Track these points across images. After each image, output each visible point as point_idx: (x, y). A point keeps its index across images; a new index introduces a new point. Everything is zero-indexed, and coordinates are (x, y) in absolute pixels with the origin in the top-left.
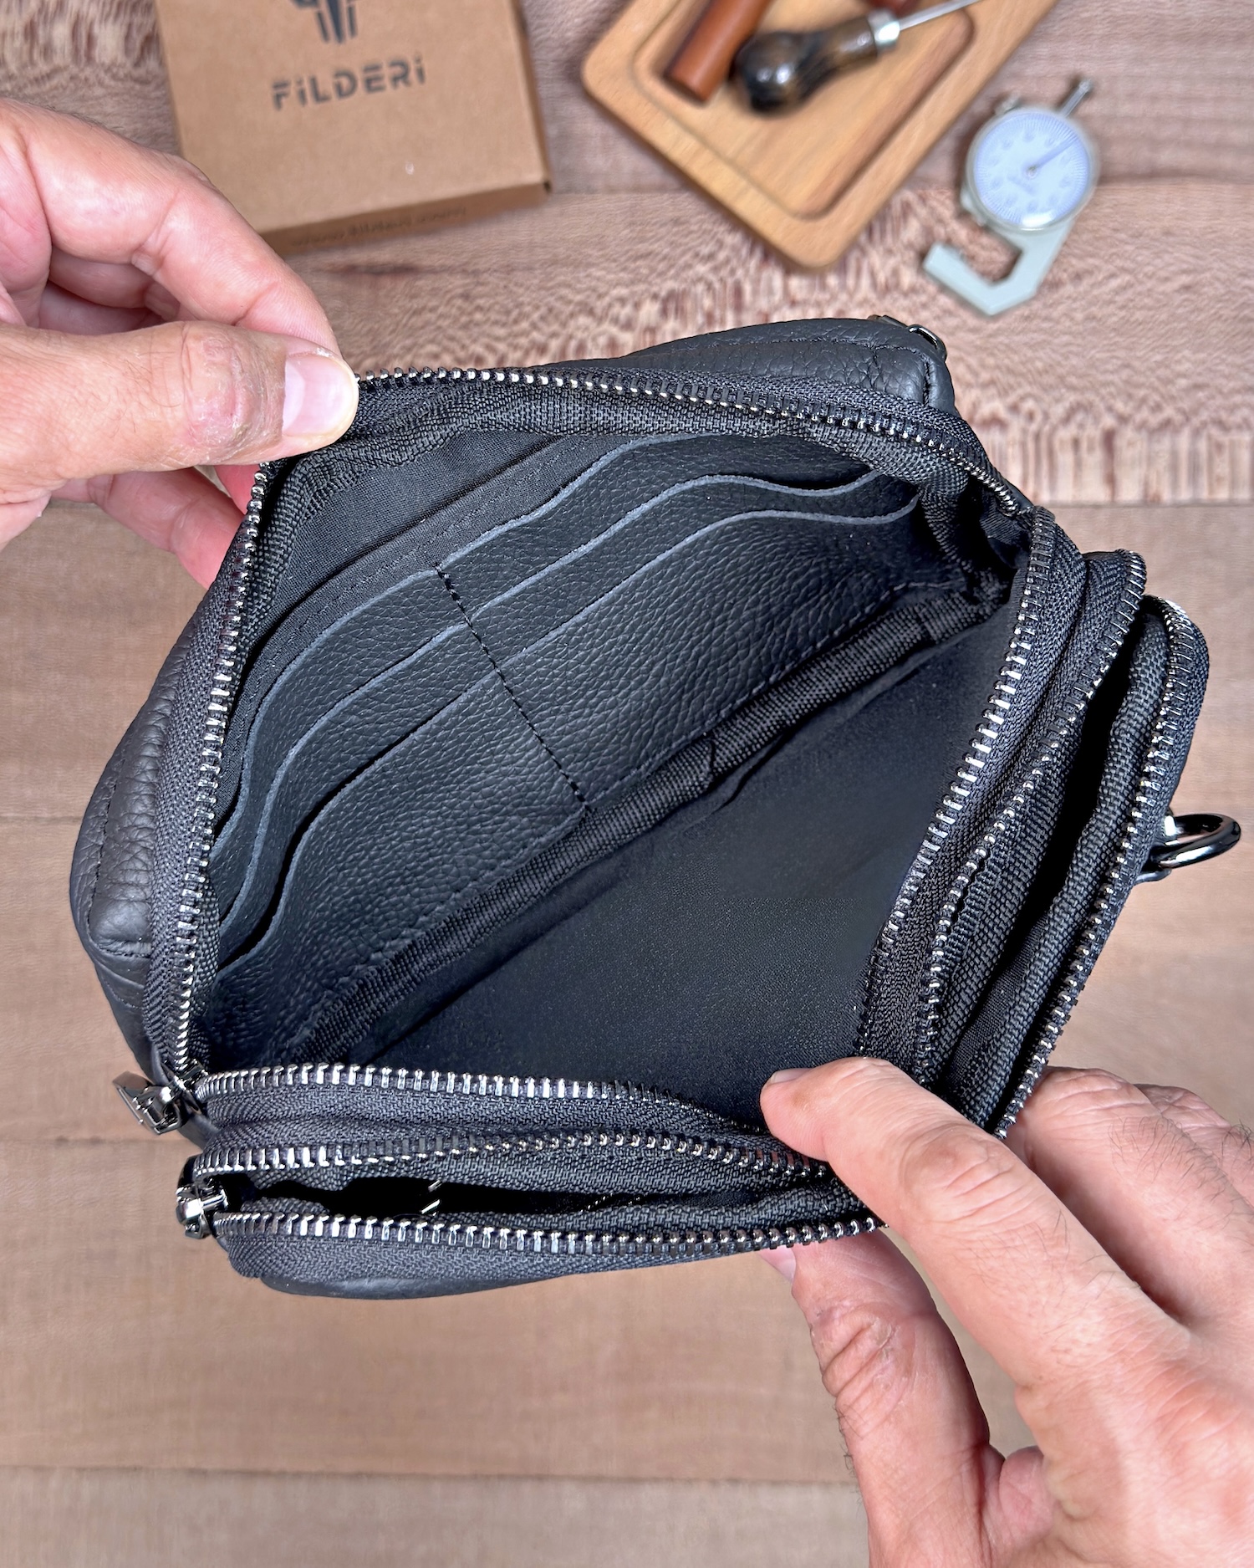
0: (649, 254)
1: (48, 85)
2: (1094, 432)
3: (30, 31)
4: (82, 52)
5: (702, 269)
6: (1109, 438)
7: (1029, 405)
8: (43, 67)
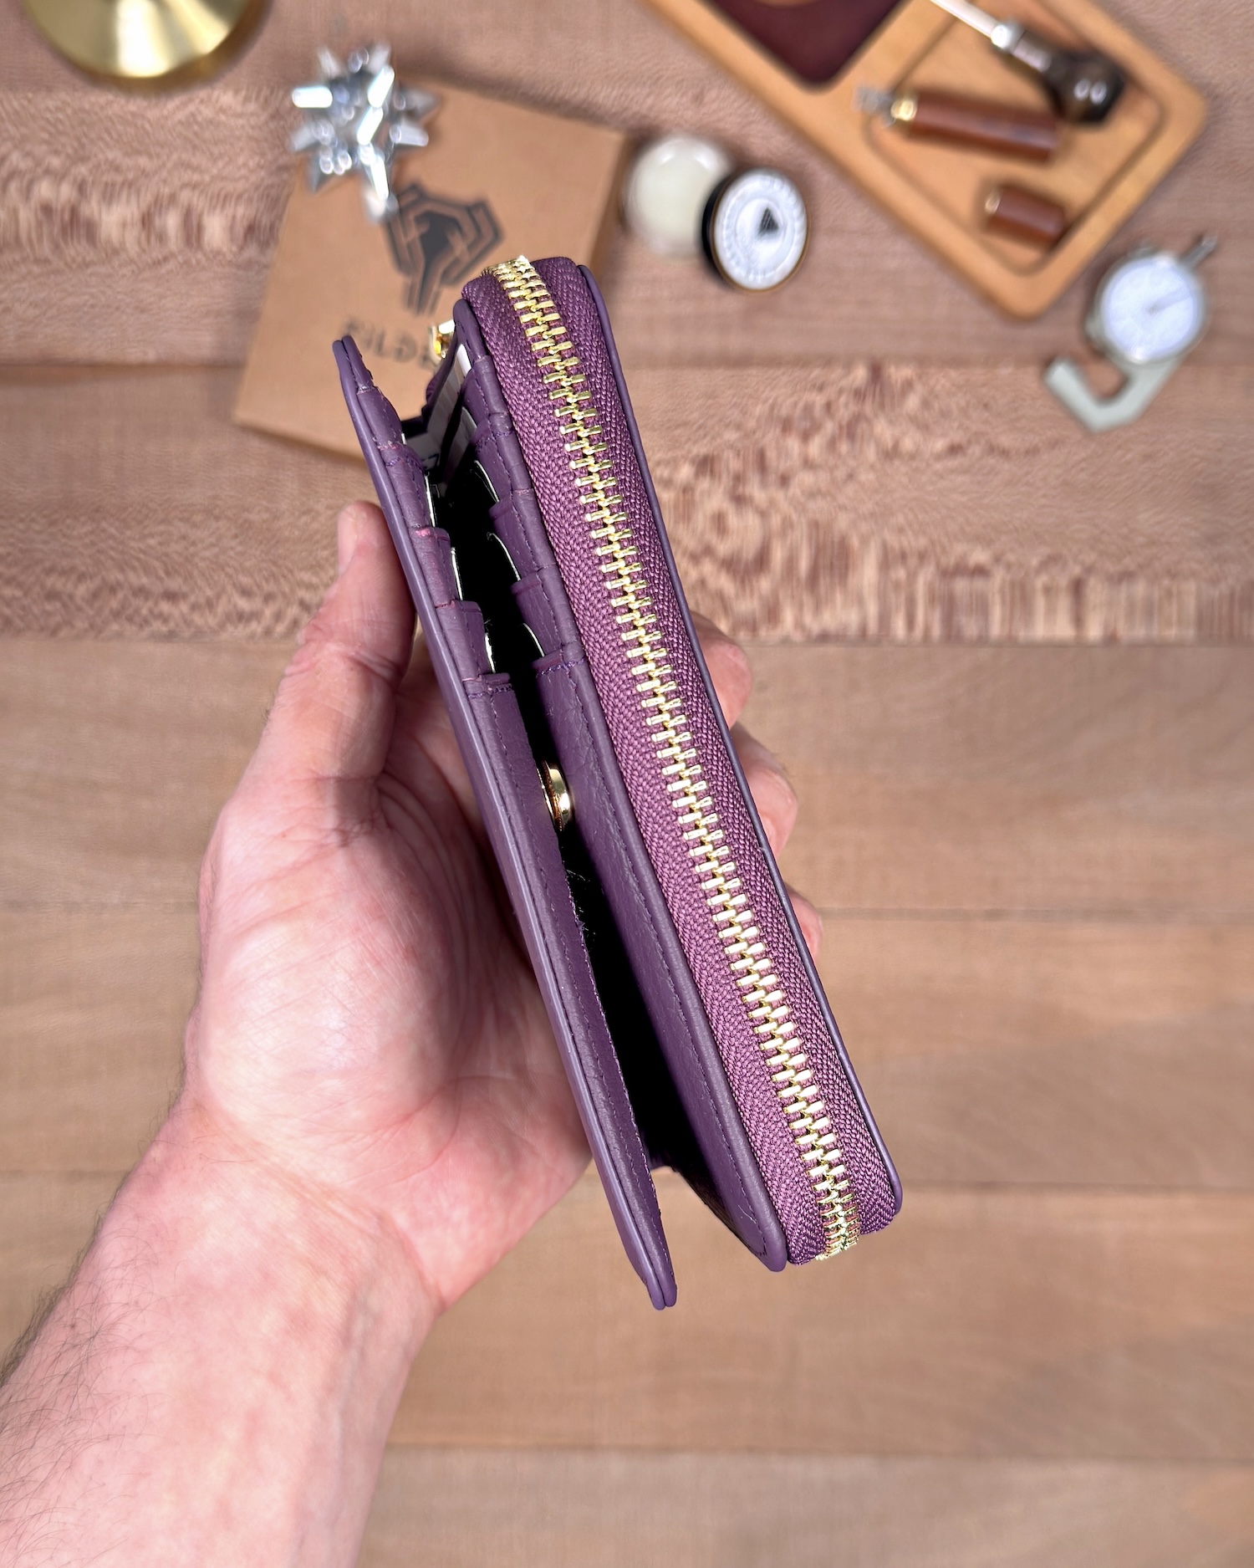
0: (685, 424)
1: (163, 271)
2: (1063, 581)
3: (146, 221)
4: (194, 240)
5: (731, 436)
6: (1077, 588)
7: (1011, 557)
8: (156, 253)
